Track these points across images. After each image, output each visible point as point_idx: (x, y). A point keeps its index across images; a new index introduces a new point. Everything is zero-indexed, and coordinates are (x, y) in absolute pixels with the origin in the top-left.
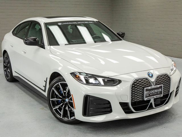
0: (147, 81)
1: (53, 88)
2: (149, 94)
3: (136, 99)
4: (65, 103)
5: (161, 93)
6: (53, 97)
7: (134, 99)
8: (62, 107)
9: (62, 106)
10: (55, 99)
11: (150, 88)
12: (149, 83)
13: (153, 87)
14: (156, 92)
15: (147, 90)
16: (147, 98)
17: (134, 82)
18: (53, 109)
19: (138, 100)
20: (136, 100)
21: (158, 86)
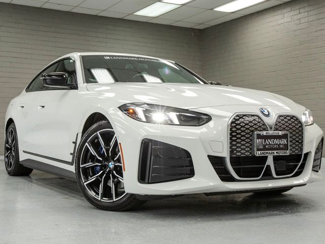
0: (260, 120)
1: (87, 144)
2: (265, 146)
3: (239, 152)
4: (107, 170)
5: (286, 147)
6: (85, 162)
7: (235, 152)
8: (102, 179)
9: (101, 176)
10: (90, 164)
11: (264, 133)
12: (263, 125)
13: (271, 132)
14: (276, 144)
15: (259, 137)
16: (259, 152)
17: (234, 119)
18: (85, 184)
19: (242, 154)
20: (240, 154)
21: (280, 133)
